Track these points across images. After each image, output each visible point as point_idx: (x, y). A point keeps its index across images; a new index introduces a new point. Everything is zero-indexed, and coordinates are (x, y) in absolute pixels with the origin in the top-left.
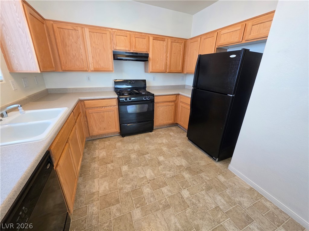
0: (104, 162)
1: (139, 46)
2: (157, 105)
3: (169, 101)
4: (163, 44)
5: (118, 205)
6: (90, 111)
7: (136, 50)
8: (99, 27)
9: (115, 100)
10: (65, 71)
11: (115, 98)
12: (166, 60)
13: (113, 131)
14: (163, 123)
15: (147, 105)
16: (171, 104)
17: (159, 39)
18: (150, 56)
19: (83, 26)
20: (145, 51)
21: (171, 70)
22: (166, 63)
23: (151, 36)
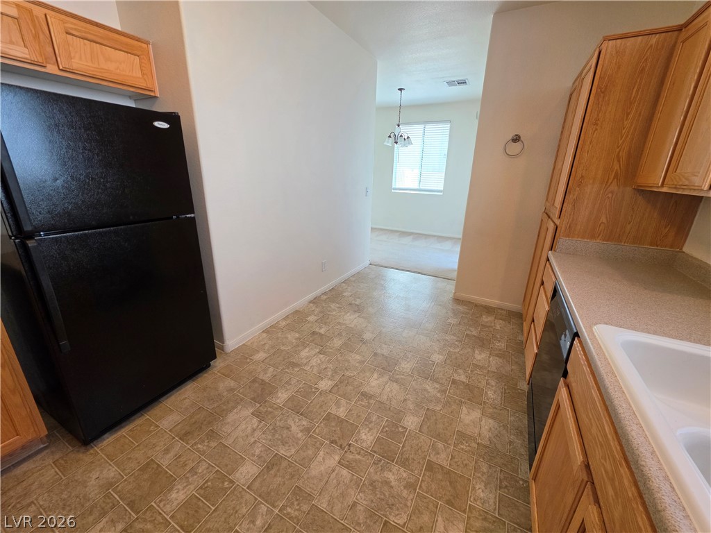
5: (433, 459)
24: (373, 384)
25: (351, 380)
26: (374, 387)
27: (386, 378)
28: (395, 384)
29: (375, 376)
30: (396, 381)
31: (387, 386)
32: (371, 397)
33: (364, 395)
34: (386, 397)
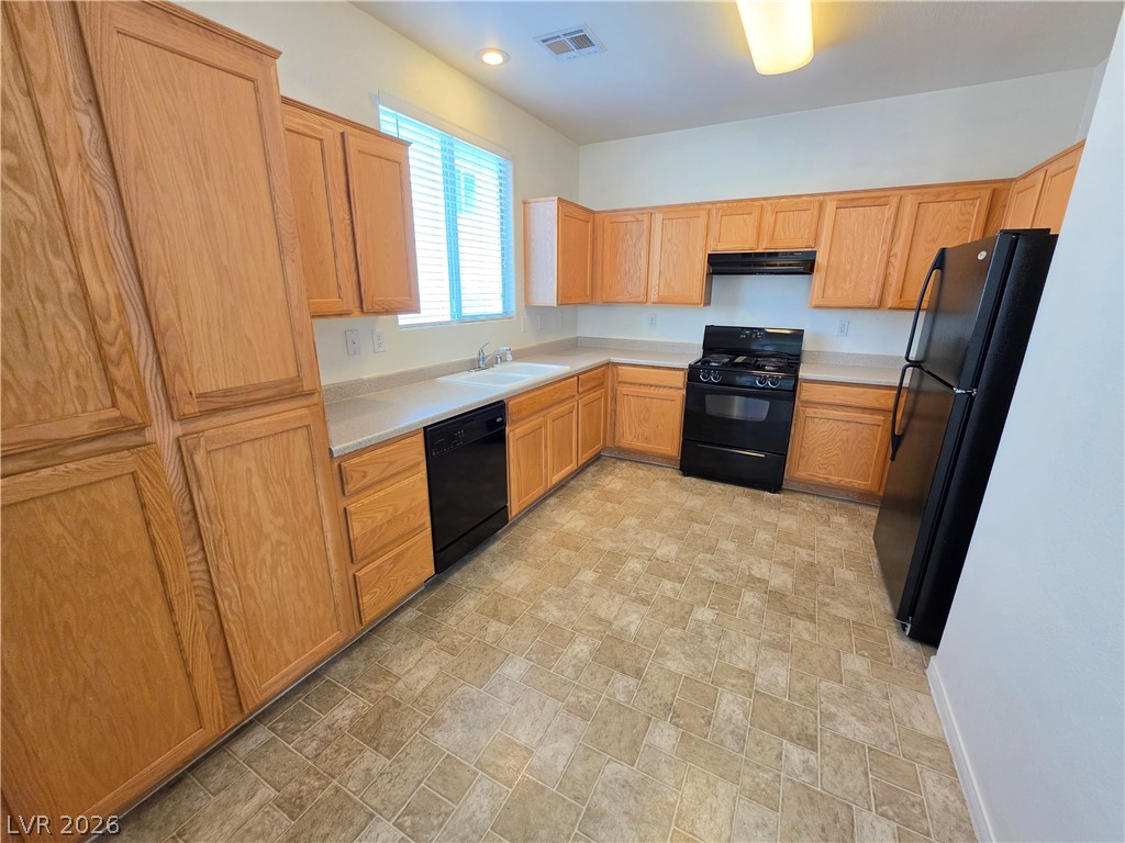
0: (608, 496)
1: (785, 233)
2: (808, 410)
3: (865, 408)
4: (880, 216)
5: (573, 553)
6: (625, 389)
7: (772, 246)
8: (685, 205)
9: (682, 373)
10: (607, 303)
11: (683, 369)
12: (887, 268)
13: (665, 452)
14: (827, 479)
15: (768, 403)
16: (867, 418)
17: (861, 202)
18: (820, 259)
19: (650, 211)
20: (804, 244)
21: (904, 299)
22: (886, 276)
23: (831, 200)
24: (636, 616)
25: (670, 621)
26: (634, 612)
27: (616, 625)
28: (603, 617)
29: (633, 629)
30: (600, 621)
31: (614, 614)
32: (636, 599)
33: (645, 602)
34: (616, 599)
